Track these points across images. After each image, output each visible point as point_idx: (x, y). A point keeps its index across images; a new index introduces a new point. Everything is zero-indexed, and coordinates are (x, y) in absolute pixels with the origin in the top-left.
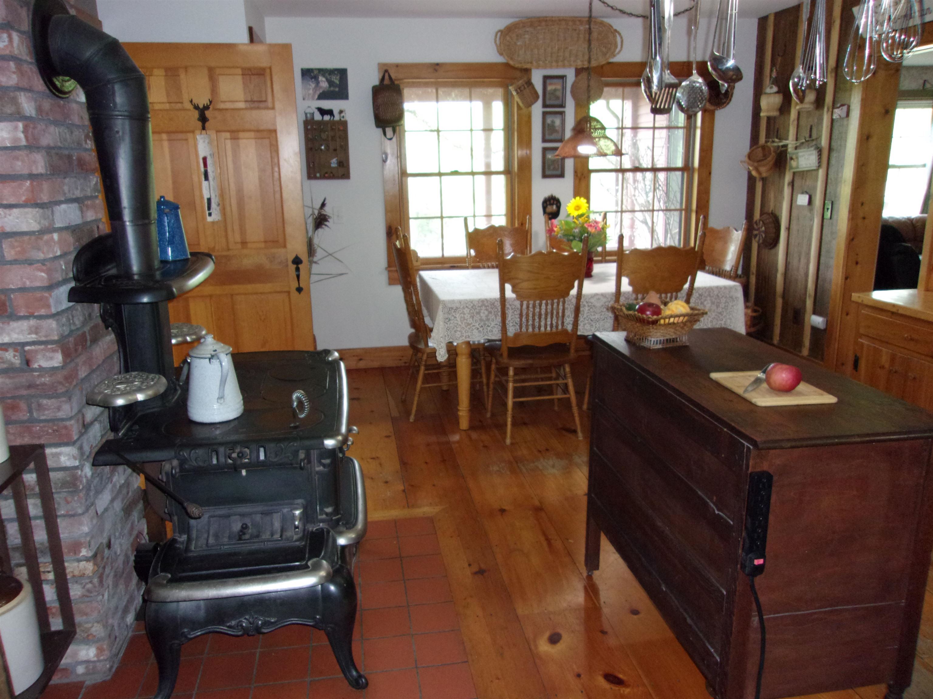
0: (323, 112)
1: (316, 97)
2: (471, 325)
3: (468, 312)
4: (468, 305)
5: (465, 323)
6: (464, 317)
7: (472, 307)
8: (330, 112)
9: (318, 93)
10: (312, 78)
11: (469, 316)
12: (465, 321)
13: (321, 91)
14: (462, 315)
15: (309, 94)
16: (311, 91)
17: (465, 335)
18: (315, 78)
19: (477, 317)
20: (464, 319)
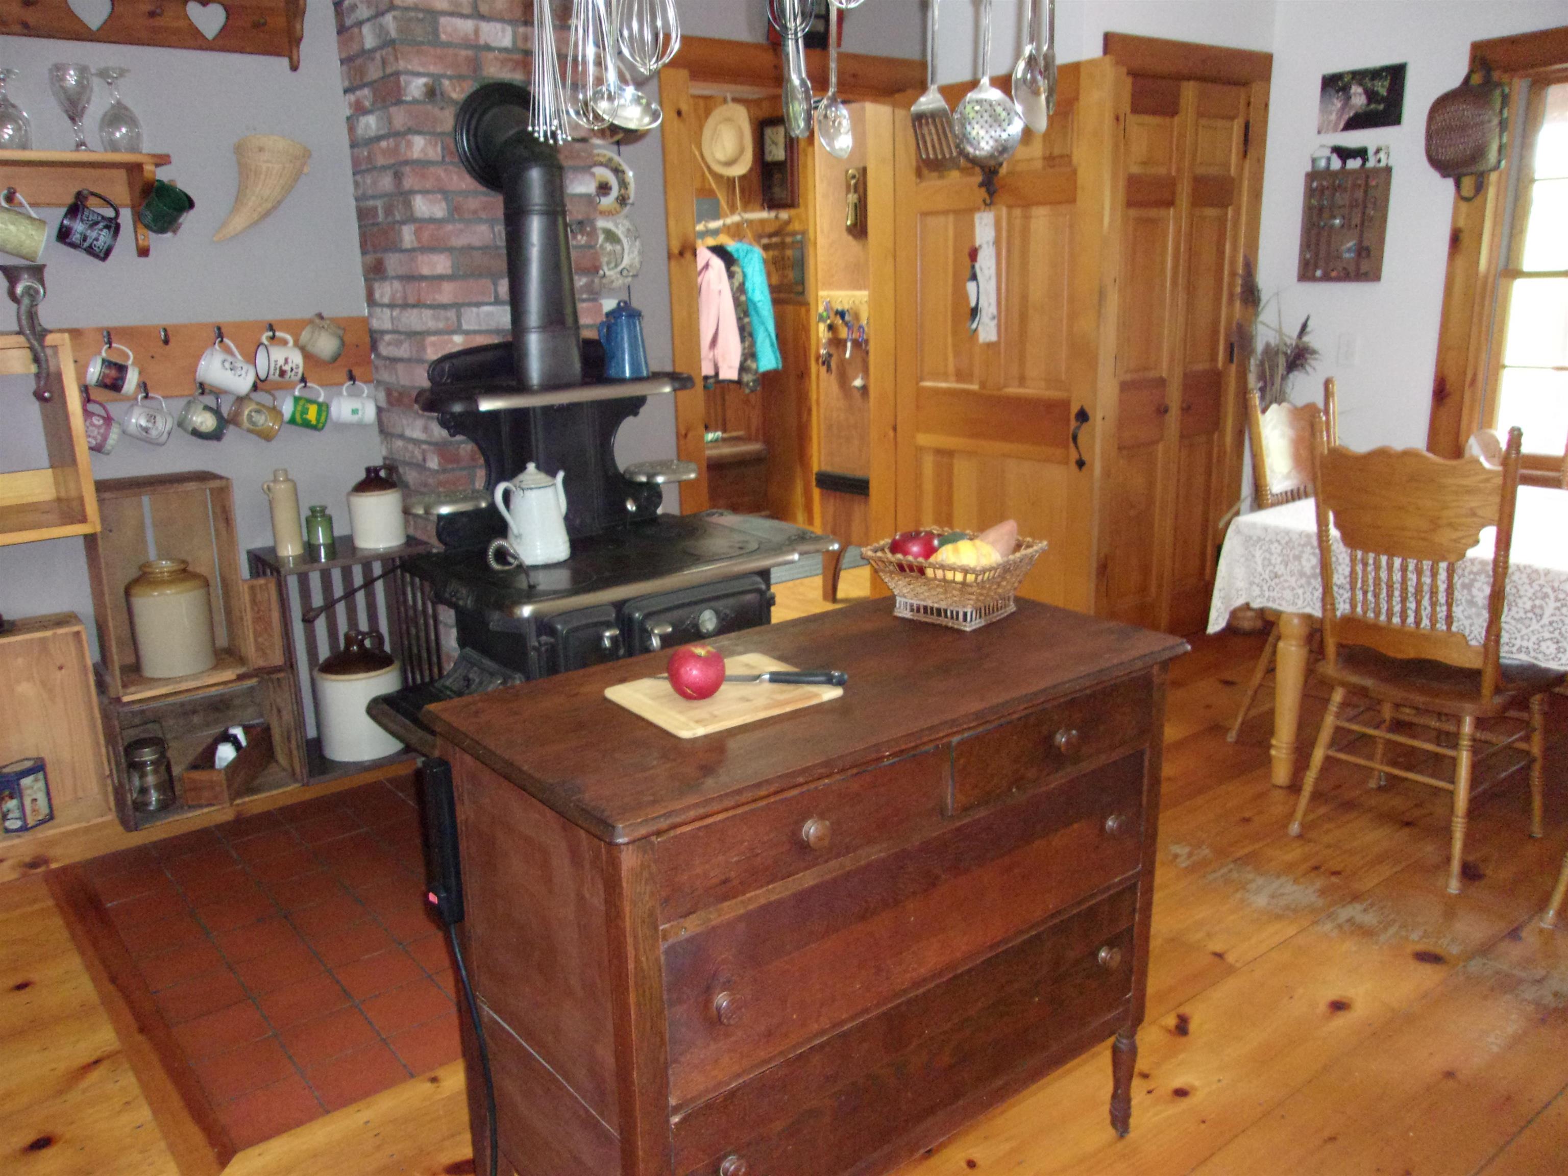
0: (1343, 153)
1: (1342, 125)
2: (1282, 579)
3: (1279, 551)
4: (1279, 538)
5: (1271, 571)
6: (1269, 560)
7: (1287, 543)
8: (1361, 153)
9: (1346, 117)
10: (1338, 92)
11: (1279, 559)
12: (1271, 568)
13: (1351, 114)
14: (1268, 555)
15: (1330, 122)
16: (1333, 117)
17: (1267, 594)
18: (1345, 89)
19: (1294, 566)
20: (1270, 564)
